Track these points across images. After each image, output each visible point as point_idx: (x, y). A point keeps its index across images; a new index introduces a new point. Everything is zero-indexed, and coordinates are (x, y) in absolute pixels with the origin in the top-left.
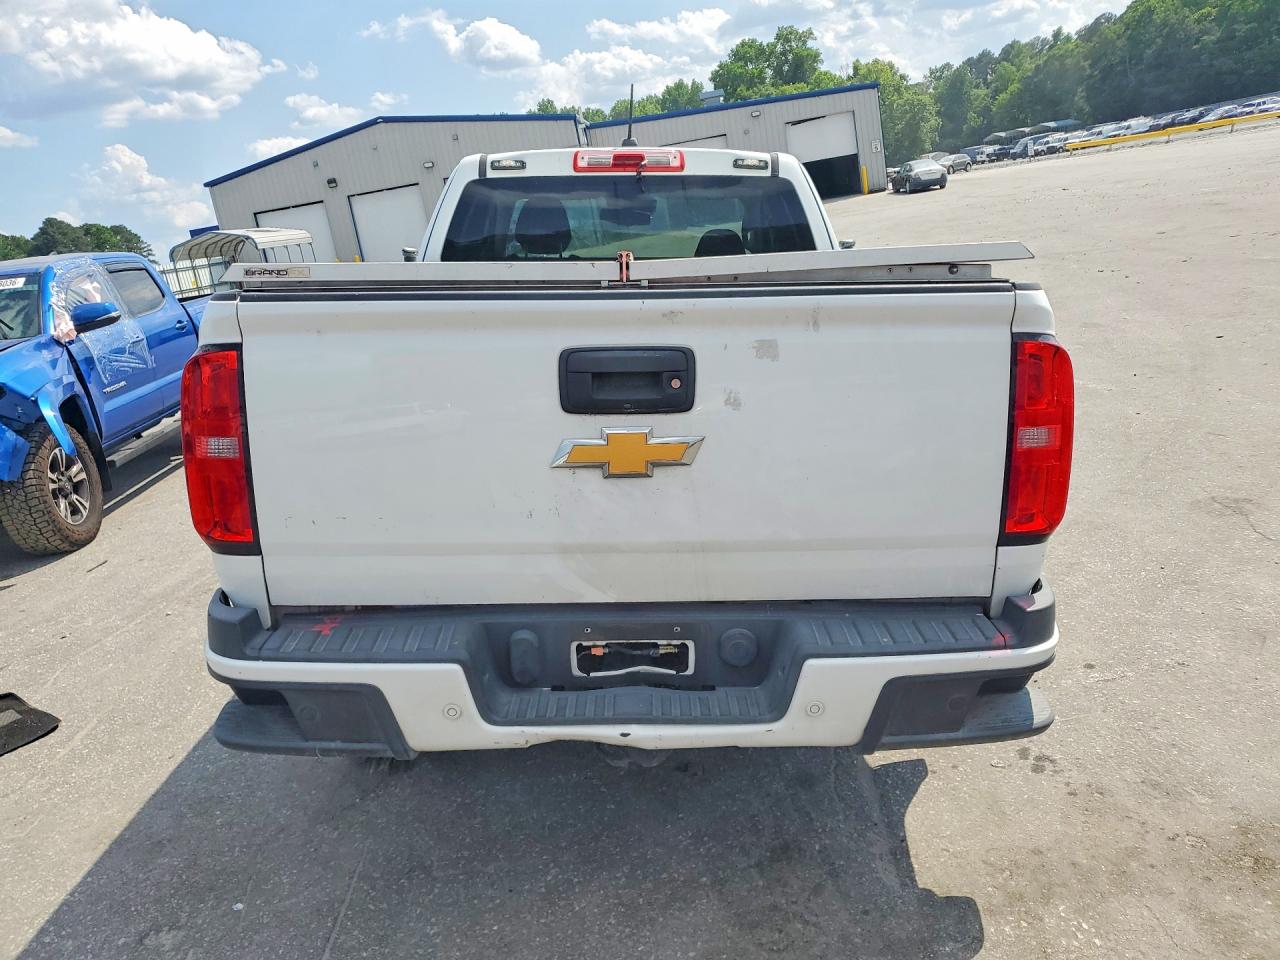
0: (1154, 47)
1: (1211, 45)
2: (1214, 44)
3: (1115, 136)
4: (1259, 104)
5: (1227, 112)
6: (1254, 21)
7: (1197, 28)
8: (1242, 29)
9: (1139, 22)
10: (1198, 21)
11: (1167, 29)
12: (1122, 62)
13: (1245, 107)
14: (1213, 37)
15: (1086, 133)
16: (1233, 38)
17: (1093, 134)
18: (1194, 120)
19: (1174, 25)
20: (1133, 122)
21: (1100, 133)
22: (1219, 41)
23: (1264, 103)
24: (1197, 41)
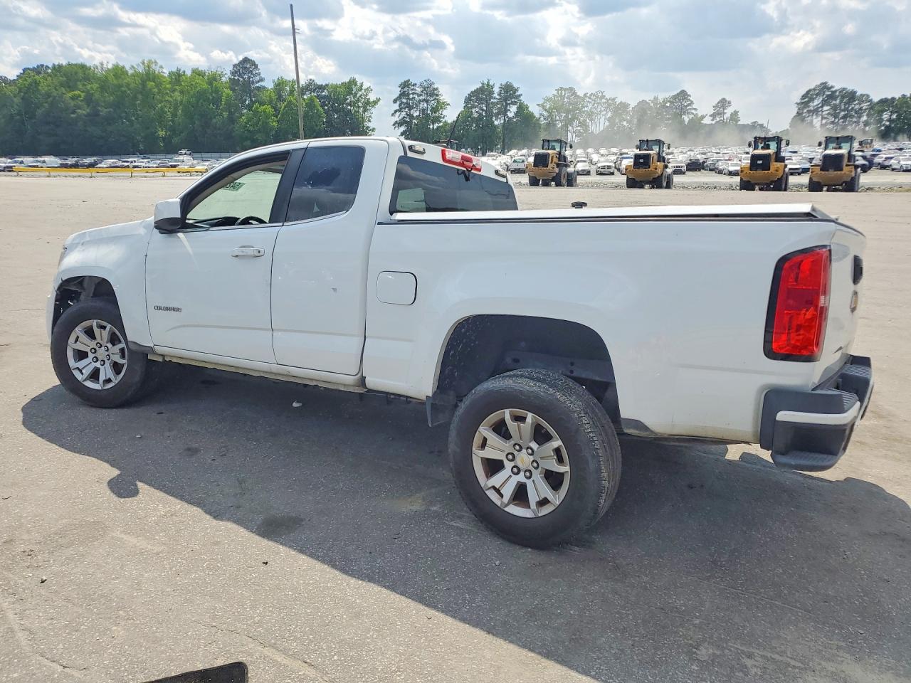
0: (43, 109)
1: (84, 117)
2: (86, 116)
3: (34, 166)
4: (132, 162)
5: (113, 163)
6: (111, 108)
7: (72, 103)
8: (104, 112)
9: (29, 89)
10: (72, 98)
11: (51, 98)
12: (19, 114)
13: (124, 162)
14: (84, 112)
15: (9, 160)
16: (98, 115)
17: (16, 162)
18: (92, 165)
19: (55, 97)
20: (47, 159)
21: (22, 162)
22: (88, 115)
23: (135, 162)
24: (74, 112)
